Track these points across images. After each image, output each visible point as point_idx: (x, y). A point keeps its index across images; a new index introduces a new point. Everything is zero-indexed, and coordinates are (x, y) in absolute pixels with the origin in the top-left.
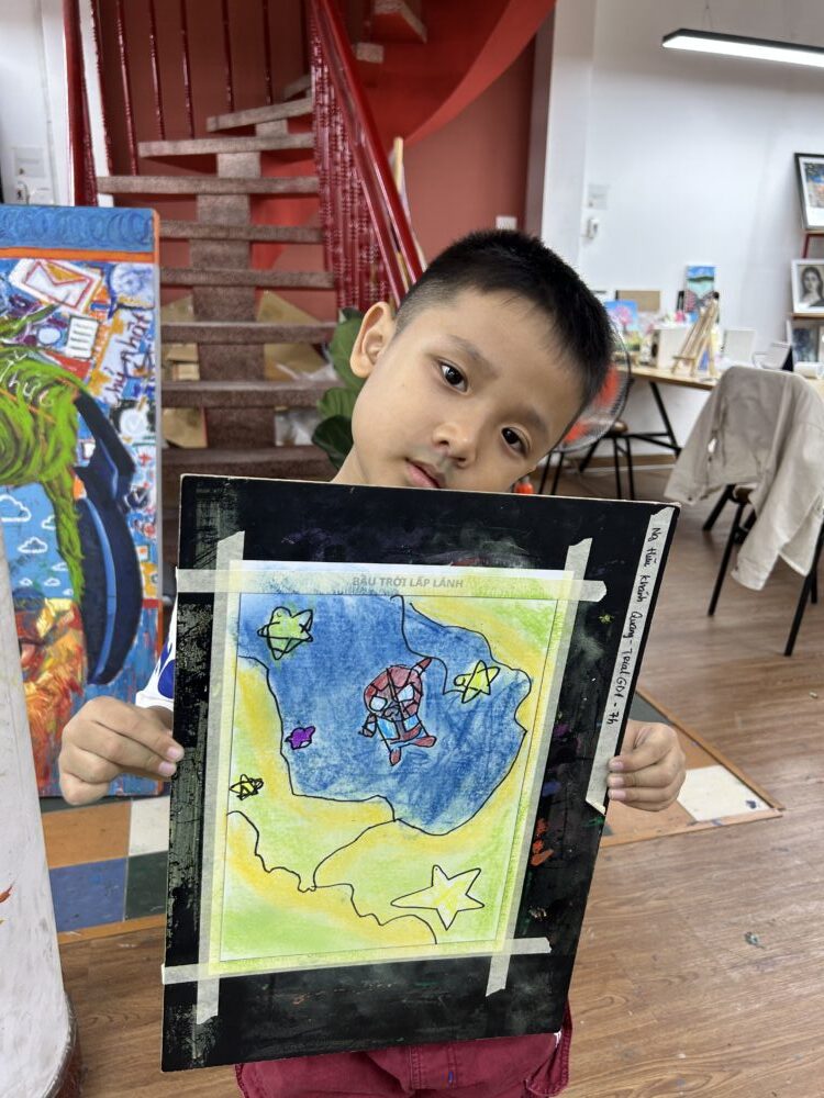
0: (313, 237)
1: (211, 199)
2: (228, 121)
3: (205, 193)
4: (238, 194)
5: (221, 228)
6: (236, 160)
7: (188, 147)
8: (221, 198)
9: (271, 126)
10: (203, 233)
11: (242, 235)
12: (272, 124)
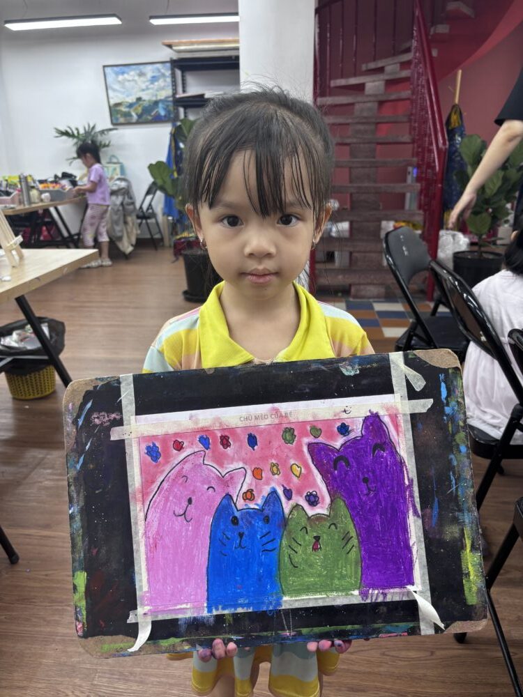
0: (405, 119)
1: (361, 105)
2: (372, 65)
3: (358, 102)
4: (374, 101)
5: (365, 118)
6: (373, 85)
7: (353, 81)
8: (366, 104)
9: (392, 67)
10: (356, 120)
11: (373, 120)
12: (393, 66)
